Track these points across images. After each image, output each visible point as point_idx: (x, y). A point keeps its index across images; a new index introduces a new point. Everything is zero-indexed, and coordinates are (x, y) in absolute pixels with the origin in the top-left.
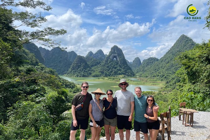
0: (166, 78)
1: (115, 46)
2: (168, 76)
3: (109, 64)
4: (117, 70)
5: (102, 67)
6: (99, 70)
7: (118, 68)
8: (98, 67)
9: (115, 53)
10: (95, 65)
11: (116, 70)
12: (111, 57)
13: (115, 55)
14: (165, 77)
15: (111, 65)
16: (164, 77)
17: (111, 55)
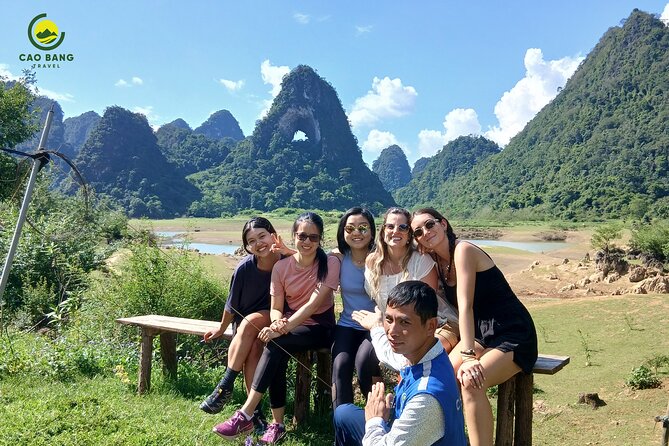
0: (590, 205)
1: (300, 67)
2: (599, 194)
3: (276, 156)
4: (316, 184)
5: (240, 172)
6: (227, 188)
7: (321, 177)
8: (216, 173)
9: (301, 102)
10: (204, 166)
11: (309, 184)
12: (283, 124)
13: (303, 112)
14: (589, 201)
15: (282, 161)
16: (582, 200)
17: (283, 111)
